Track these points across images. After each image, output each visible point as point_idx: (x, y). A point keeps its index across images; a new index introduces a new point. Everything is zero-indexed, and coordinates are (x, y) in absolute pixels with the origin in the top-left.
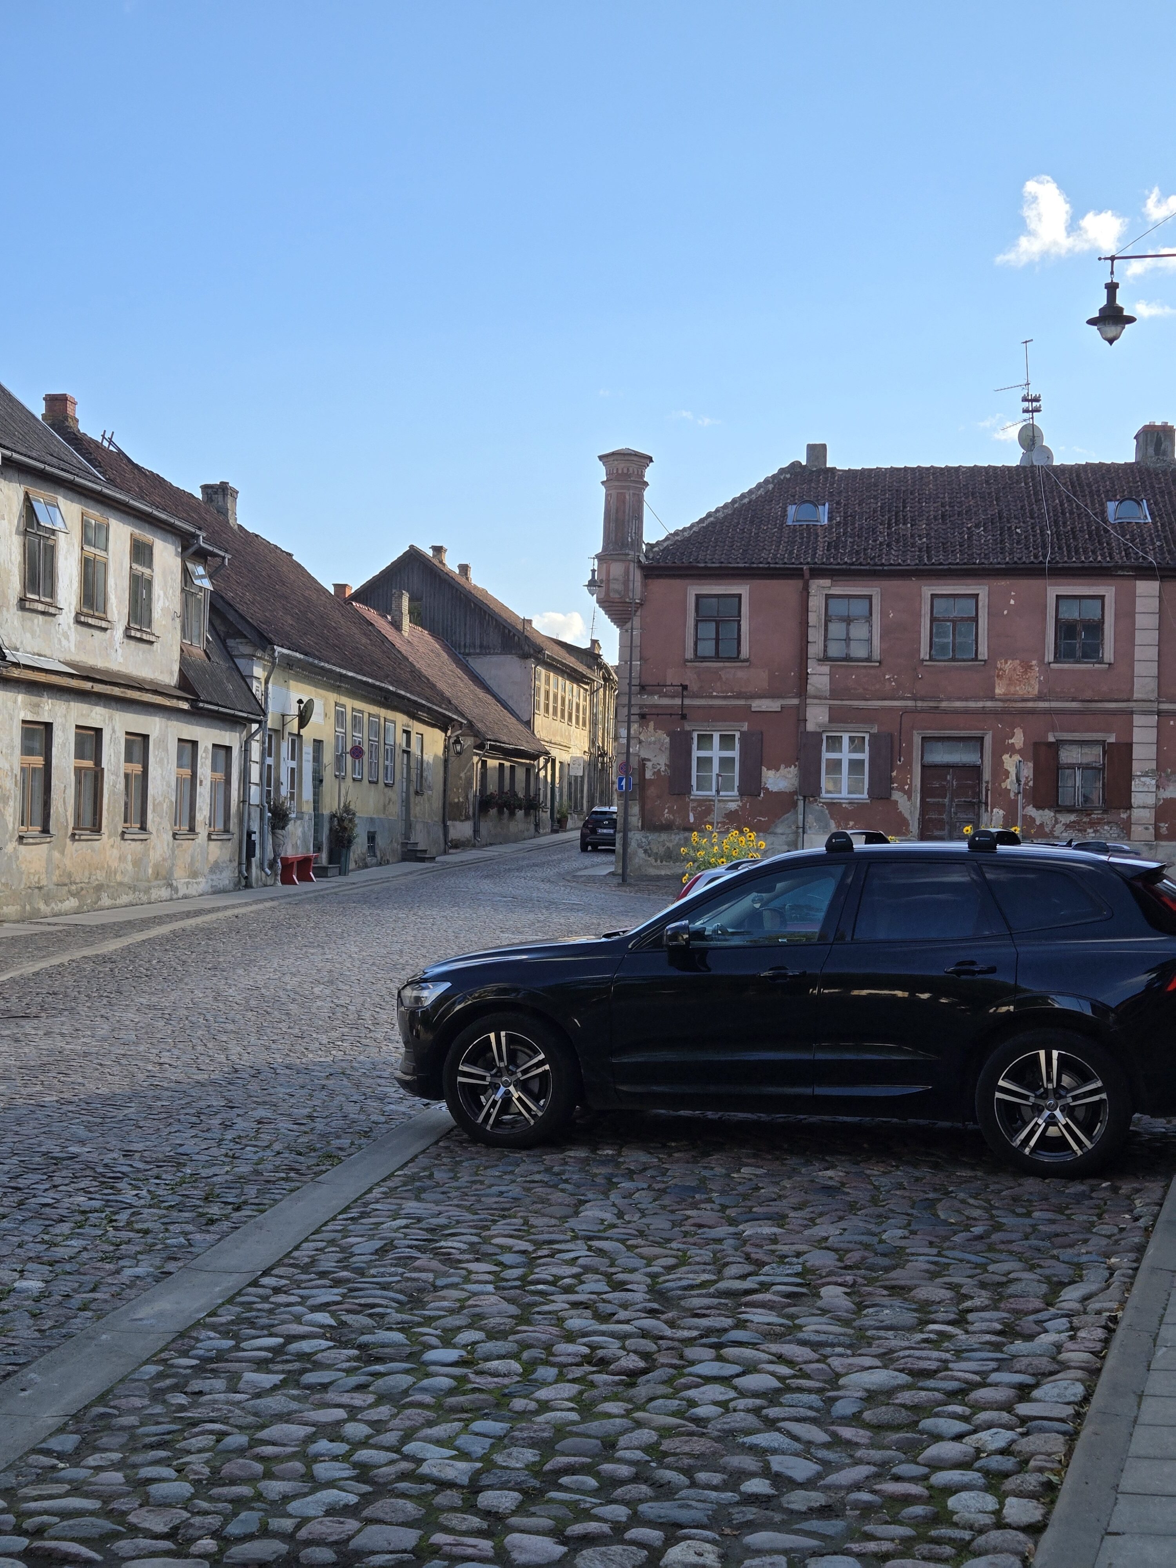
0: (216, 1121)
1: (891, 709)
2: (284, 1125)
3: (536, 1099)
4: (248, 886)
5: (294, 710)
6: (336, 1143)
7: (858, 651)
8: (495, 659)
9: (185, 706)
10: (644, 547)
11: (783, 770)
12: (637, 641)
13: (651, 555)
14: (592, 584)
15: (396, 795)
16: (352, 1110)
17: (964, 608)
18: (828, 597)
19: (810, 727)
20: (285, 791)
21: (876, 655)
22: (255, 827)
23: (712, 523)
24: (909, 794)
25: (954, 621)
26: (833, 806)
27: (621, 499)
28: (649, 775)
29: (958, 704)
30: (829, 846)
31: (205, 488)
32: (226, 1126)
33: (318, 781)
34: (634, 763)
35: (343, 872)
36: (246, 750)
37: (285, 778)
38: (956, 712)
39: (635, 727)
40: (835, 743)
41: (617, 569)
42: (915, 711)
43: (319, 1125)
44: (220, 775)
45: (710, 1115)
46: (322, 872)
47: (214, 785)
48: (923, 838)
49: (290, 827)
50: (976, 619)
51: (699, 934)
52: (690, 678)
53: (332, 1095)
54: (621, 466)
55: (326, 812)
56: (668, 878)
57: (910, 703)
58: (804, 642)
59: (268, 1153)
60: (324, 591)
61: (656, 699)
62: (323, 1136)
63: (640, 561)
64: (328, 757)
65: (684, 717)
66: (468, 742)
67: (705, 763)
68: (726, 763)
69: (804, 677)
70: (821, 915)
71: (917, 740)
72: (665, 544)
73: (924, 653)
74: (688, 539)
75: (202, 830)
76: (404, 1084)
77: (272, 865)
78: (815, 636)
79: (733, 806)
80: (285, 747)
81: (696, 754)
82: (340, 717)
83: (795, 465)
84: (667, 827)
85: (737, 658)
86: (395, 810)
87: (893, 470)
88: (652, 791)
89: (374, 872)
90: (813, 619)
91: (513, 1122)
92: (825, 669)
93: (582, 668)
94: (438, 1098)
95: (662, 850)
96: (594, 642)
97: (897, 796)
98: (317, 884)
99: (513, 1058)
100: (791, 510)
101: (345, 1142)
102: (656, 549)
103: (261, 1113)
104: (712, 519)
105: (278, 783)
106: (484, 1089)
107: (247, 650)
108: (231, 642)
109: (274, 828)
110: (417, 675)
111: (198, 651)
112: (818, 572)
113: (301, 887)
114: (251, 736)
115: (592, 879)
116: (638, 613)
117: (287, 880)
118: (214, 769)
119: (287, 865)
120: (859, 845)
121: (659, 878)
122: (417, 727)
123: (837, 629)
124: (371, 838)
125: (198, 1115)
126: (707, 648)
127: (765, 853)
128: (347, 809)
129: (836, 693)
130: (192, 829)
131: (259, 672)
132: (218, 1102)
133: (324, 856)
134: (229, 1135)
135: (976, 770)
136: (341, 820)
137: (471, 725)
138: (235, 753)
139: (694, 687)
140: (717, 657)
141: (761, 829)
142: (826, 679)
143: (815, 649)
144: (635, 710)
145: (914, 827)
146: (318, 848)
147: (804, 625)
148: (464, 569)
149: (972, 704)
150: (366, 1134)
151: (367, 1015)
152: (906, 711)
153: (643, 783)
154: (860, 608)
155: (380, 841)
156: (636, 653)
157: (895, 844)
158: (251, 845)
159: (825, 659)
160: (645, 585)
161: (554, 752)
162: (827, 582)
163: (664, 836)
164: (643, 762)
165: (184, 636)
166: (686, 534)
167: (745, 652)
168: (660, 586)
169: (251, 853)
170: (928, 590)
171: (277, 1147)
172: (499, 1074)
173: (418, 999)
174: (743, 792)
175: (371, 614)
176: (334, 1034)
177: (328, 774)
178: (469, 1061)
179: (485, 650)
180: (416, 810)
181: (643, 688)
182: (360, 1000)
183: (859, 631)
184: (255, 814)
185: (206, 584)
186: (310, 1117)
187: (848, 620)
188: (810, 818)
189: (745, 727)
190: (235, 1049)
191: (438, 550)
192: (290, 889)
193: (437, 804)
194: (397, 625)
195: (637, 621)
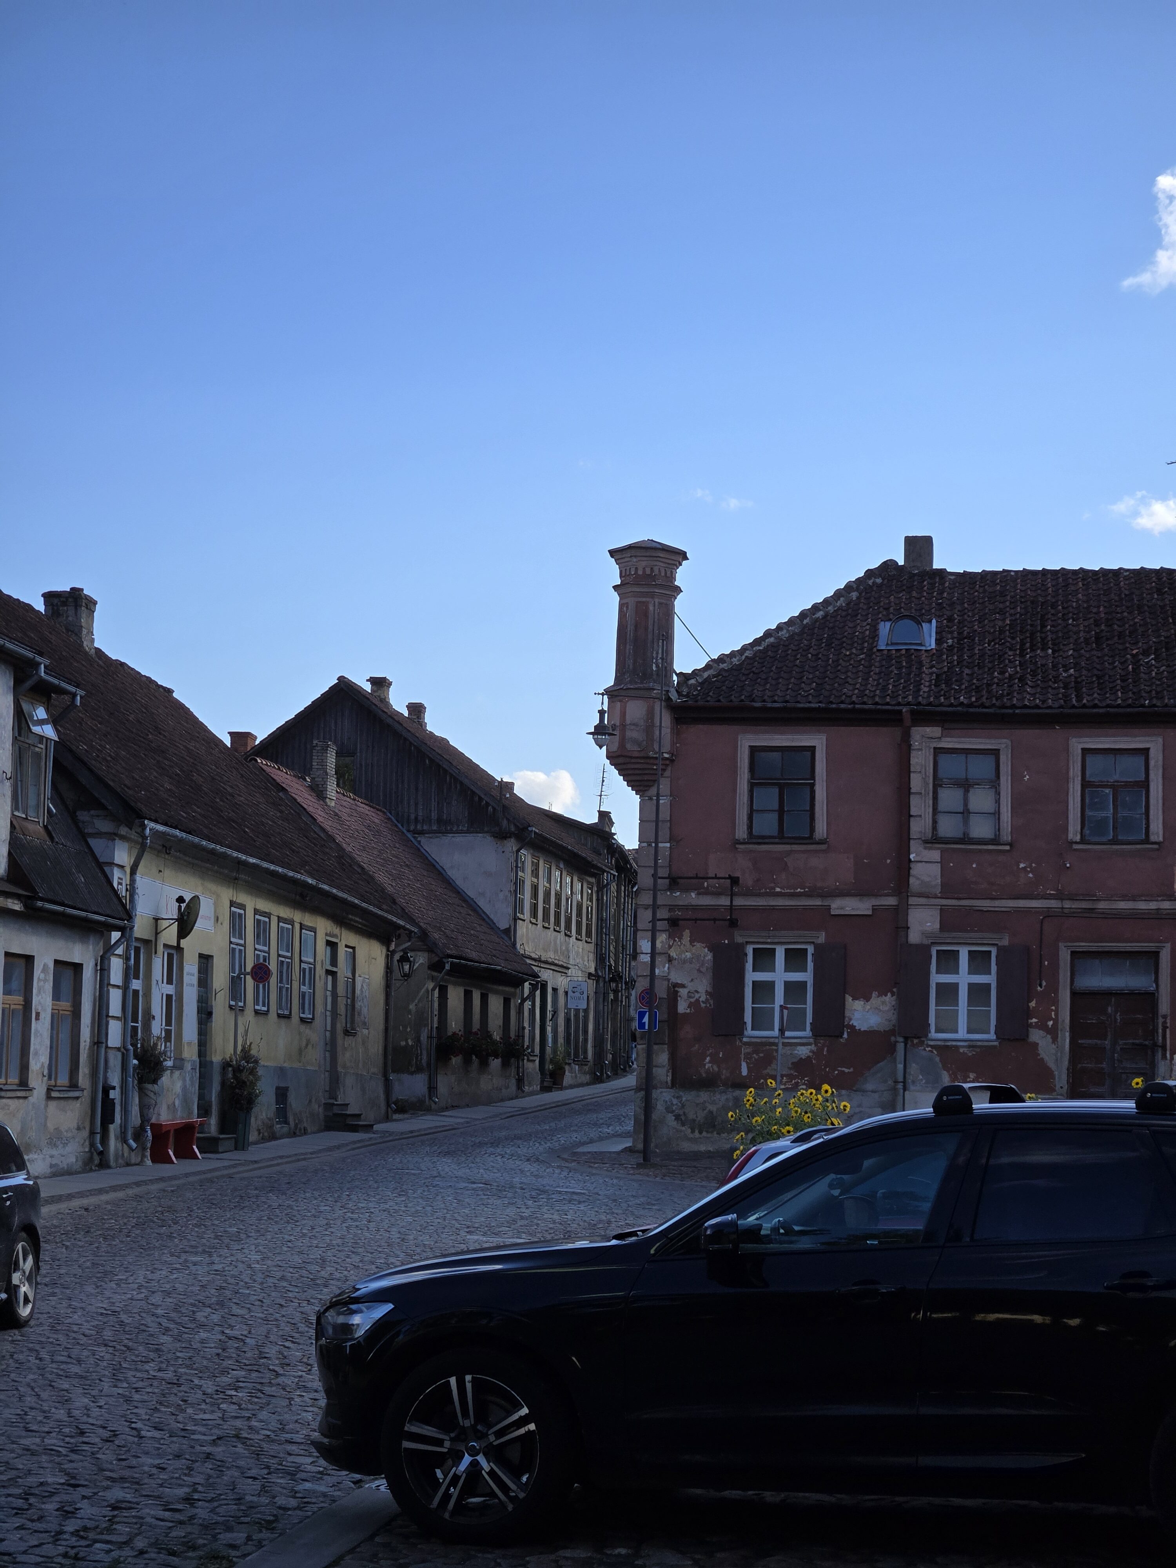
0: (50, 1506)
1: (1028, 911)
2: (150, 1512)
3: (516, 1475)
4: (104, 1164)
5: (171, 911)
6: (226, 1537)
7: (981, 829)
8: (459, 839)
9: (17, 906)
10: (675, 678)
11: (876, 1000)
12: (665, 814)
13: (685, 691)
14: (599, 731)
15: (316, 1034)
16: (249, 1488)
17: (1129, 769)
18: (938, 751)
19: (914, 937)
20: (157, 1028)
21: (1006, 836)
22: (115, 1080)
23: (772, 645)
24: (1053, 1033)
25: (1115, 788)
26: (946, 1051)
27: (642, 611)
28: (682, 1007)
29: (1122, 905)
30: (937, 1106)
31: (49, 597)
32: (67, 1513)
33: (205, 1014)
34: (661, 991)
35: (241, 1145)
36: (103, 969)
37: (158, 1008)
38: (1118, 916)
39: (662, 939)
40: (949, 961)
41: (636, 710)
42: (1063, 914)
43: (202, 1512)
44: (66, 1005)
45: (769, 1496)
46: (210, 1146)
47: (56, 1019)
48: (1074, 1094)
49: (165, 1079)
50: (1145, 784)
51: (753, 1233)
52: (742, 867)
53: (221, 1467)
54: (642, 565)
55: (216, 1058)
56: (709, 1155)
57: (1054, 904)
58: (904, 815)
59: (127, 1552)
60: (216, 742)
61: (693, 898)
62: (206, 1527)
63: (669, 699)
64: (220, 978)
65: (733, 923)
66: (421, 959)
67: (763, 990)
68: (794, 990)
69: (904, 866)
70: (927, 1206)
71: (1065, 956)
72: (706, 675)
73: (1074, 831)
74: (737, 668)
75: (38, 1083)
76: (326, 1452)
77: (138, 1135)
78: (920, 806)
79: (803, 1052)
80: (159, 965)
81: (751, 976)
82: (236, 924)
83: (889, 565)
84: (709, 1083)
85: (810, 839)
86: (315, 1057)
87: (1026, 573)
88: (687, 1032)
89: (286, 1146)
90: (916, 783)
91: (482, 1508)
92: (936, 855)
93: (586, 853)
94: (373, 1471)
95: (701, 1116)
96: (604, 816)
97: (1036, 1036)
98: (202, 1163)
99: (482, 1415)
100: (884, 628)
101: (239, 1537)
102: (692, 681)
103: (117, 1493)
104: (772, 640)
105: (149, 1017)
106: (439, 1460)
107: (104, 826)
108: (83, 816)
109: (141, 1081)
110: (345, 862)
111: (36, 828)
112: (923, 717)
113: (178, 1167)
114: (109, 950)
115: (599, 1158)
116: (667, 773)
117: (160, 1157)
118: (57, 995)
119: (161, 1135)
120: (981, 1105)
121: (696, 1156)
122: (347, 938)
123: (950, 798)
124: (282, 1094)
125: (26, 1495)
126: (767, 824)
127: (849, 1121)
128: (246, 1054)
129: (948, 889)
130: (24, 1084)
131: (122, 855)
132: (55, 1479)
133: (213, 1122)
134: (71, 1526)
135: (1149, 999)
136: (238, 1070)
137: (424, 935)
138: (88, 974)
139: (748, 879)
140: (781, 837)
141: (842, 1084)
142: (936, 870)
143: (919, 827)
144: (662, 914)
145: (1061, 1080)
146: (204, 1111)
147: (904, 792)
148: (417, 710)
149: (1142, 905)
150: (269, 1525)
151: (272, 1351)
152: (1048, 914)
153: (674, 1019)
154: (980, 768)
155: (295, 1102)
156: (664, 832)
157: (1033, 1104)
158: (108, 1106)
159: (934, 840)
160: (676, 733)
161: (546, 975)
162: (935, 731)
163: (704, 1096)
164: (673, 990)
165: (15, 806)
166: (735, 661)
167: (821, 828)
168: (696, 733)
169: (107, 1118)
170: (1078, 743)
171: (140, 1543)
172: (462, 1436)
173: (347, 1328)
174: (818, 1032)
175: (282, 776)
176: (225, 1380)
177: (220, 1003)
178: (423, 1418)
179: (445, 827)
180: (345, 1058)
181: (674, 882)
182: (263, 1330)
183: (981, 799)
184: (115, 1061)
185: (49, 731)
186: (188, 1500)
187: (966, 785)
188: (913, 1068)
189: (822, 938)
190: (81, 1401)
191: (380, 683)
192: (164, 1169)
193: (376, 1047)
194: (319, 792)
195: (664, 785)
